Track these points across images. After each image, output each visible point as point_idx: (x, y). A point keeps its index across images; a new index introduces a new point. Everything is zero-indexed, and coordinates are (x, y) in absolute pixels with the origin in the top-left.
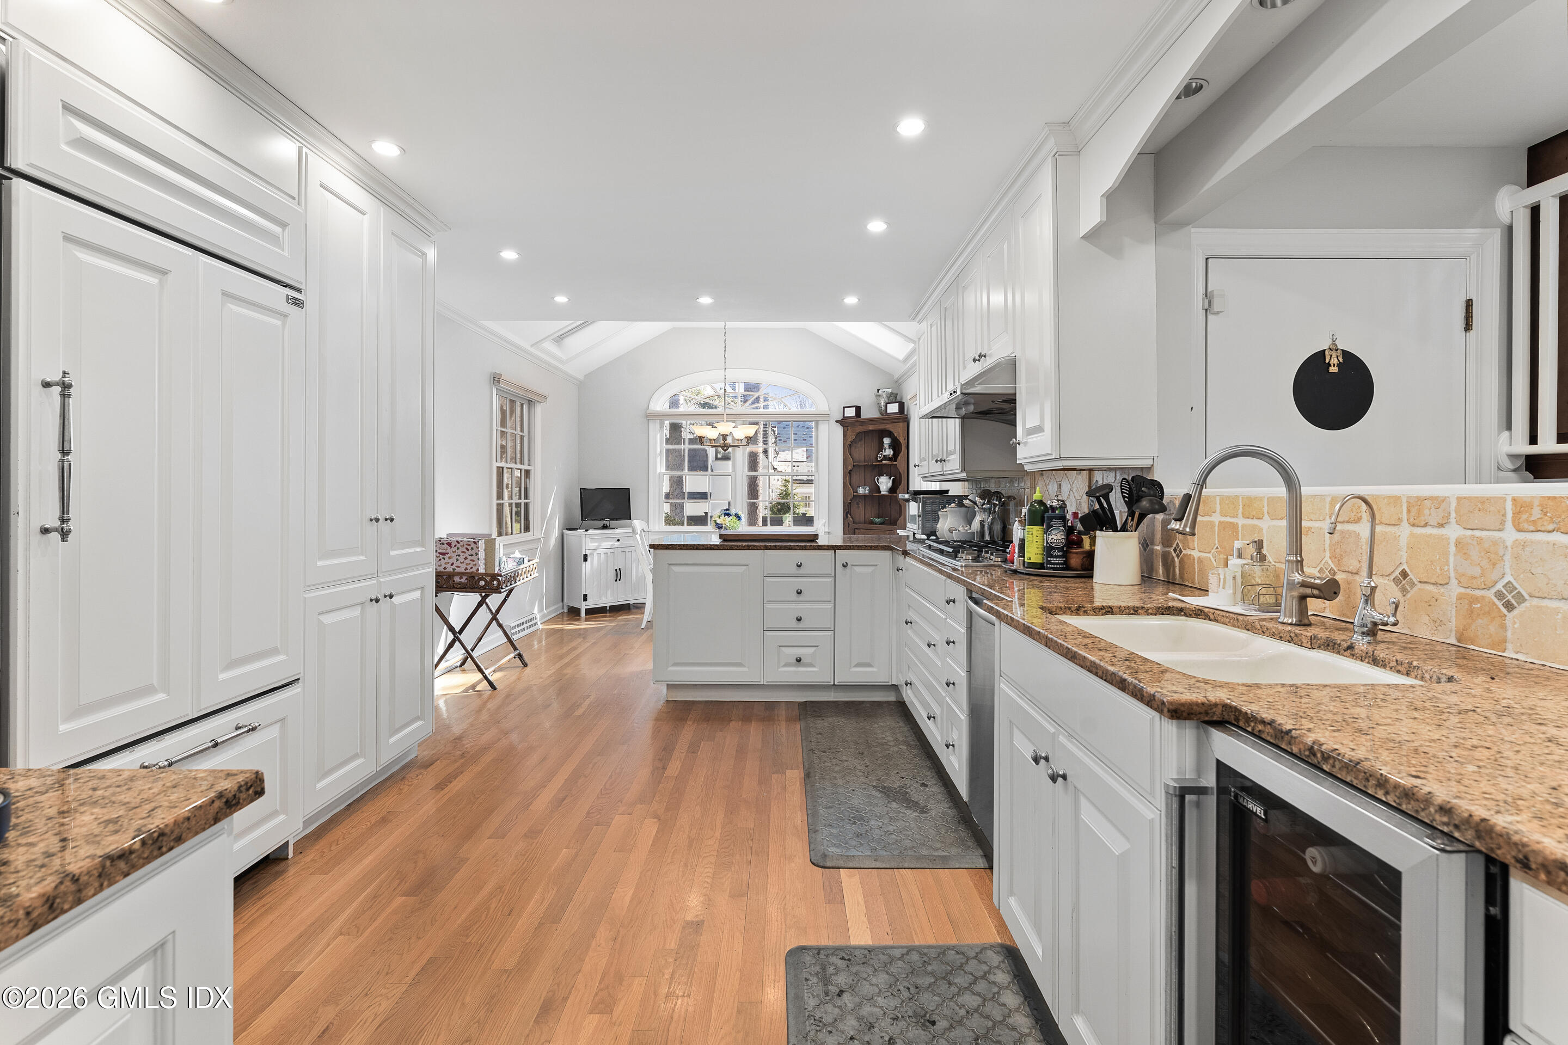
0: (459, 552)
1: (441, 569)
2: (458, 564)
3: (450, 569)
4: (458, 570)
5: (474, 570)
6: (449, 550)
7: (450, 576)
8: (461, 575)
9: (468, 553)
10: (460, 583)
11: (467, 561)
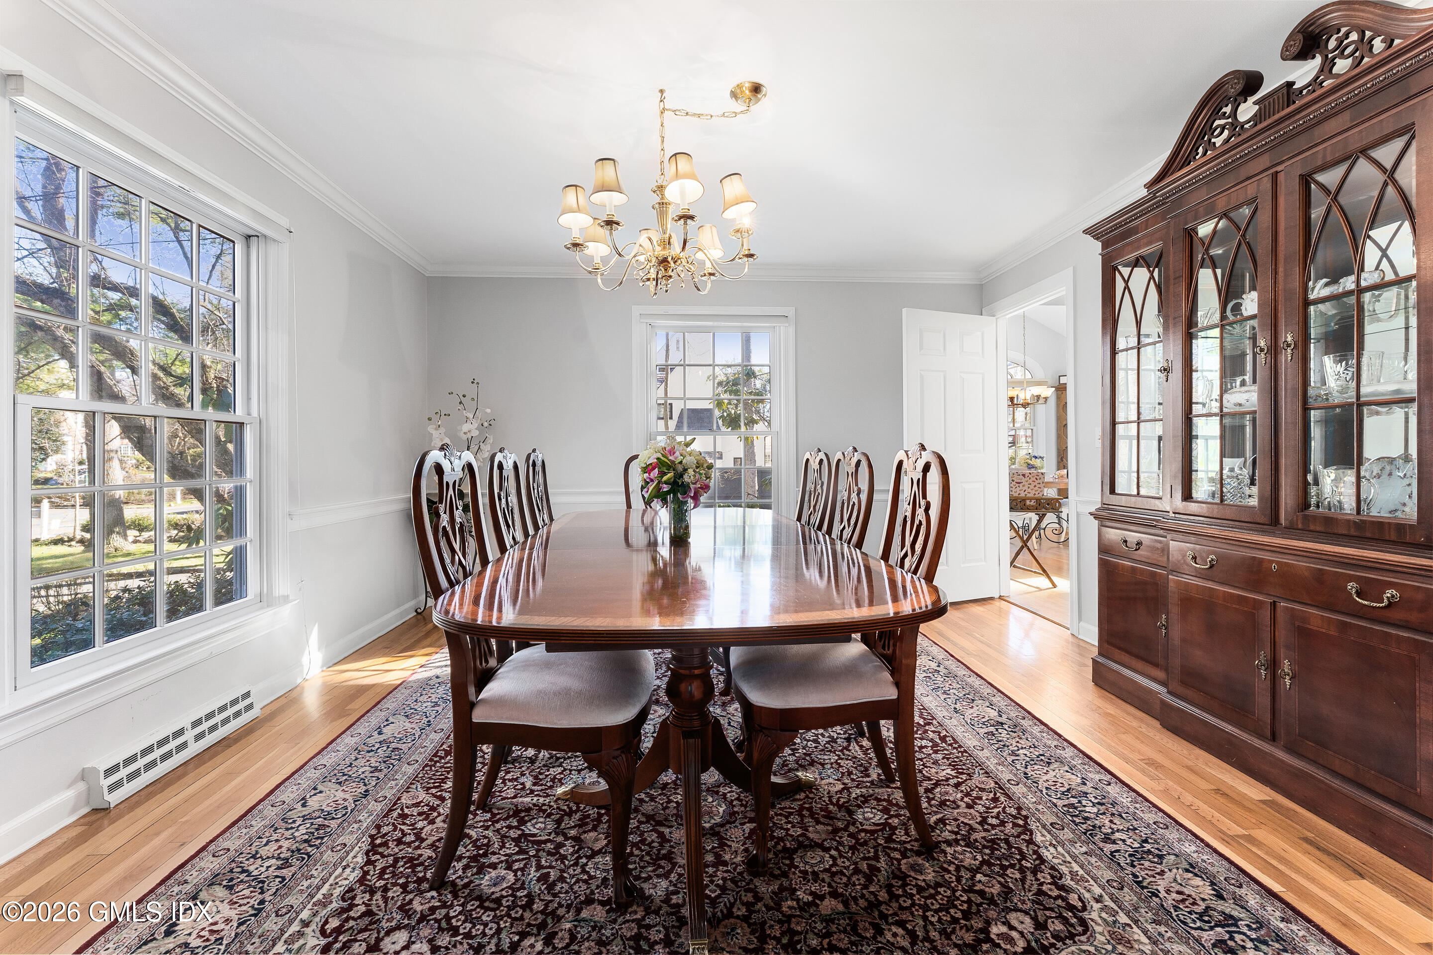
0: (1030, 481)
1: (1016, 495)
2: (1029, 490)
3: (1023, 495)
4: (1028, 495)
5: (1040, 495)
6: (1024, 480)
7: (1024, 500)
8: (1031, 499)
9: (1037, 482)
10: (1030, 506)
11: (1036, 488)
